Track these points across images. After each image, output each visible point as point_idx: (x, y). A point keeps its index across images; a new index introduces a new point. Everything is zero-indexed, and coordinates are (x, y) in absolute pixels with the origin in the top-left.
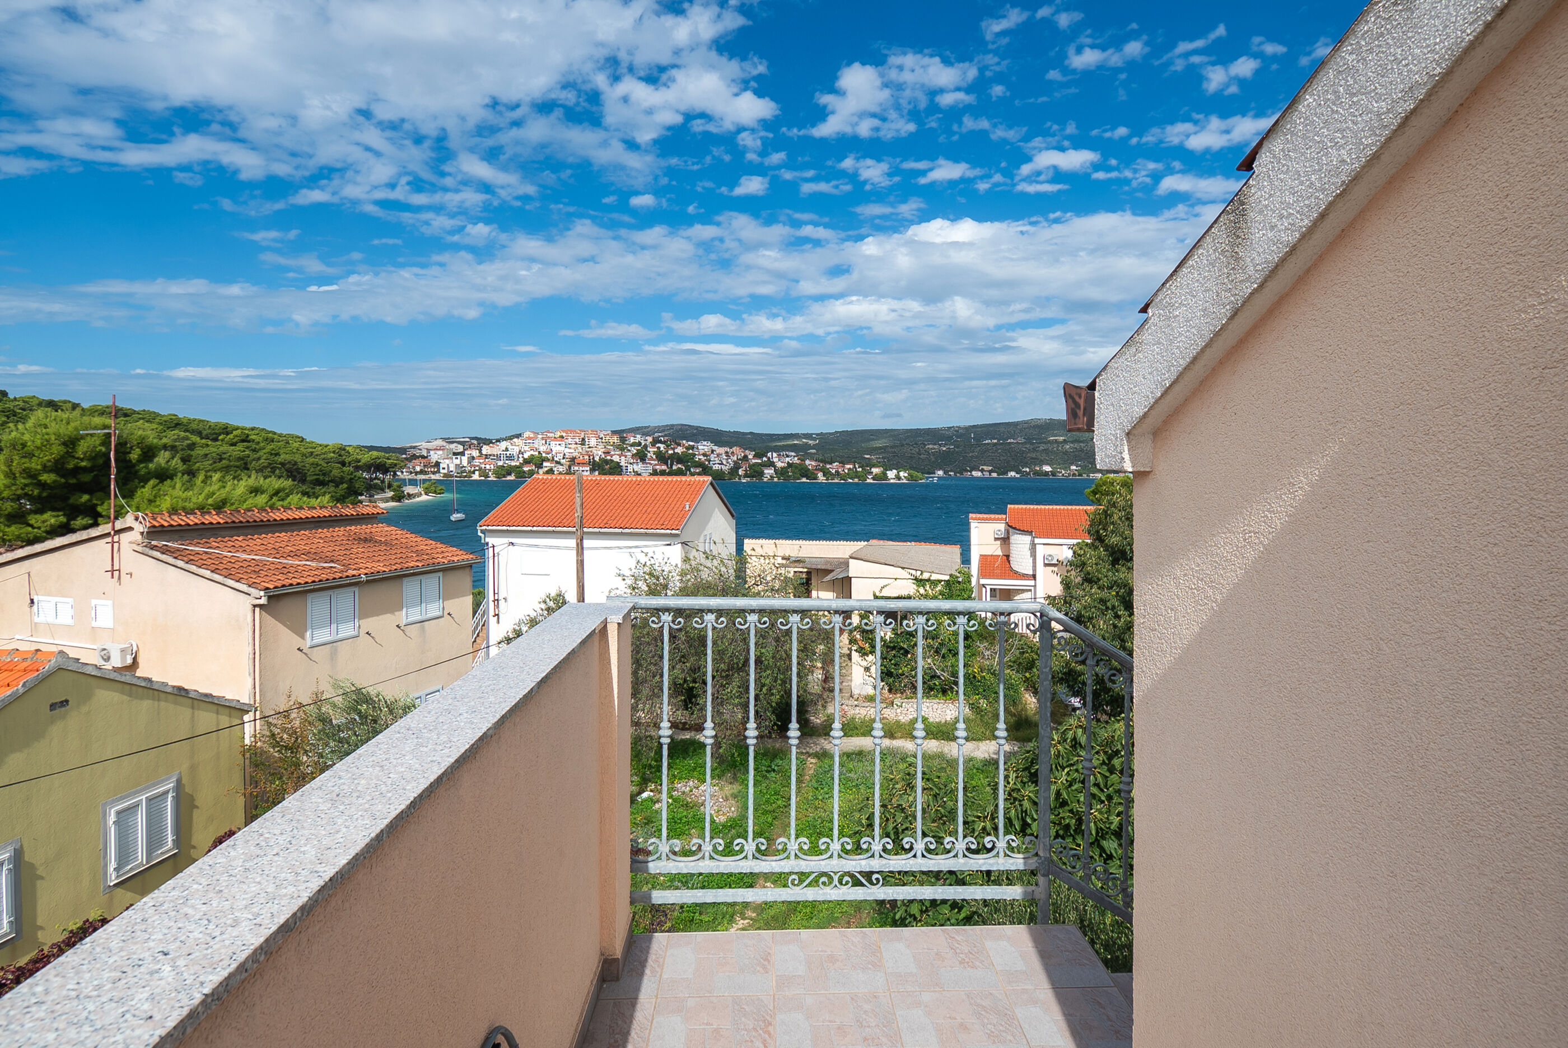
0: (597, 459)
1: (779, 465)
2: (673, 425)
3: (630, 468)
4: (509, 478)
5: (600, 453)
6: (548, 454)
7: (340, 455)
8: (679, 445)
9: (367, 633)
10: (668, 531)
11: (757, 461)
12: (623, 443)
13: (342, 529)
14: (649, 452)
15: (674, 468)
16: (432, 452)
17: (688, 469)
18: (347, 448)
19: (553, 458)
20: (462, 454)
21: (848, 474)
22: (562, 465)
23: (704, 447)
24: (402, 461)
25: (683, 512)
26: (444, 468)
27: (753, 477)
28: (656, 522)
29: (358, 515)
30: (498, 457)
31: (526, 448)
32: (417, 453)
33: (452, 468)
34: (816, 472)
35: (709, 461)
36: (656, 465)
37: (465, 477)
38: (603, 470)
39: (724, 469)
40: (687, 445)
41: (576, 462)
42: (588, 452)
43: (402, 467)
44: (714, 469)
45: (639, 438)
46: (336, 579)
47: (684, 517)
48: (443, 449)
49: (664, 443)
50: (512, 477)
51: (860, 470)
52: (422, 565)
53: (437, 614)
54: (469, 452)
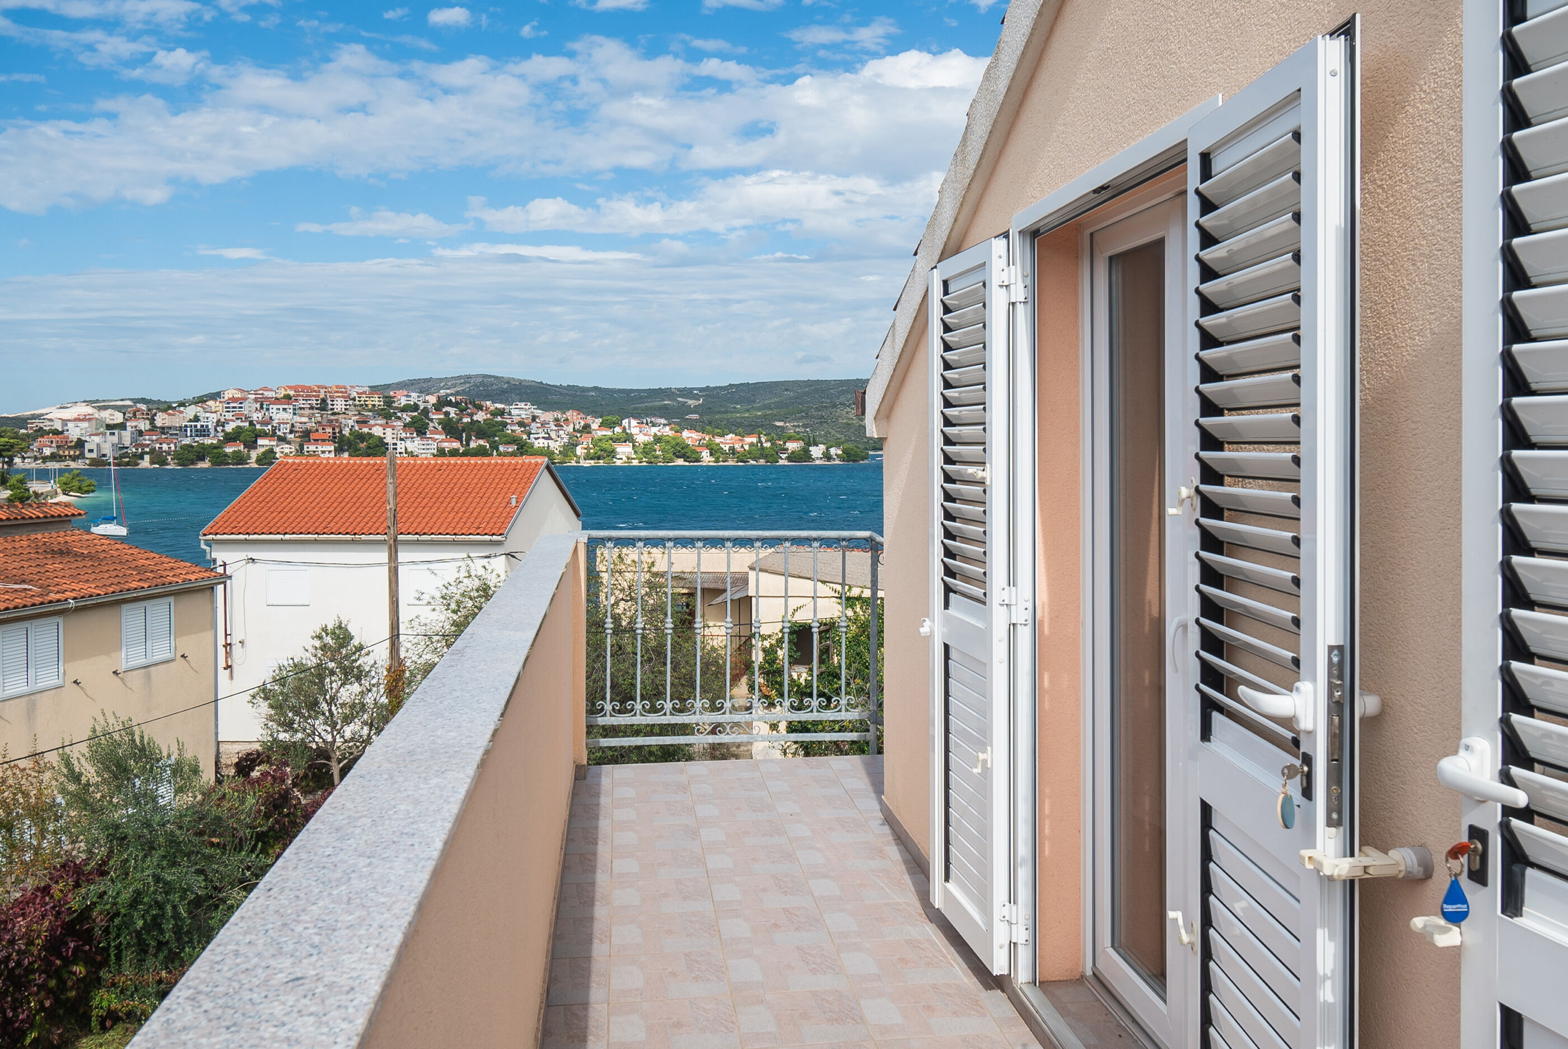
0: (346, 432)
1: (641, 439)
2: (469, 377)
3: (401, 447)
4: (201, 465)
5: (351, 423)
6: (266, 424)
8: (480, 408)
9: (75, 682)
10: (487, 538)
11: (604, 433)
12: (389, 407)
13: (24, 537)
14: (431, 420)
15: (473, 445)
16: (70, 425)
17: (495, 446)
19: (274, 431)
20: (122, 426)
21: (750, 452)
22: (289, 443)
23: (521, 410)
24: (23, 440)
25: (508, 509)
26: (91, 451)
27: (599, 458)
28: (468, 524)
29: (45, 517)
30: (183, 429)
31: (229, 416)
32: (46, 425)
33: (107, 450)
34: (698, 450)
35: (529, 434)
36: (443, 441)
37: (128, 464)
38: (357, 450)
39: (556, 446)
40: (492, 408)
41: (312, 436)
42: (331, 421)
43: (22, 449)
44: (536, 445)
45: (414, 397)
46: (34, 605)
47: (509, 516)
48: (90, 420)
49: (456, 405)
50: (205, 464)
51: (768, 445)
52: (146, 586)
53: (167, 655)
54: (134, 424)
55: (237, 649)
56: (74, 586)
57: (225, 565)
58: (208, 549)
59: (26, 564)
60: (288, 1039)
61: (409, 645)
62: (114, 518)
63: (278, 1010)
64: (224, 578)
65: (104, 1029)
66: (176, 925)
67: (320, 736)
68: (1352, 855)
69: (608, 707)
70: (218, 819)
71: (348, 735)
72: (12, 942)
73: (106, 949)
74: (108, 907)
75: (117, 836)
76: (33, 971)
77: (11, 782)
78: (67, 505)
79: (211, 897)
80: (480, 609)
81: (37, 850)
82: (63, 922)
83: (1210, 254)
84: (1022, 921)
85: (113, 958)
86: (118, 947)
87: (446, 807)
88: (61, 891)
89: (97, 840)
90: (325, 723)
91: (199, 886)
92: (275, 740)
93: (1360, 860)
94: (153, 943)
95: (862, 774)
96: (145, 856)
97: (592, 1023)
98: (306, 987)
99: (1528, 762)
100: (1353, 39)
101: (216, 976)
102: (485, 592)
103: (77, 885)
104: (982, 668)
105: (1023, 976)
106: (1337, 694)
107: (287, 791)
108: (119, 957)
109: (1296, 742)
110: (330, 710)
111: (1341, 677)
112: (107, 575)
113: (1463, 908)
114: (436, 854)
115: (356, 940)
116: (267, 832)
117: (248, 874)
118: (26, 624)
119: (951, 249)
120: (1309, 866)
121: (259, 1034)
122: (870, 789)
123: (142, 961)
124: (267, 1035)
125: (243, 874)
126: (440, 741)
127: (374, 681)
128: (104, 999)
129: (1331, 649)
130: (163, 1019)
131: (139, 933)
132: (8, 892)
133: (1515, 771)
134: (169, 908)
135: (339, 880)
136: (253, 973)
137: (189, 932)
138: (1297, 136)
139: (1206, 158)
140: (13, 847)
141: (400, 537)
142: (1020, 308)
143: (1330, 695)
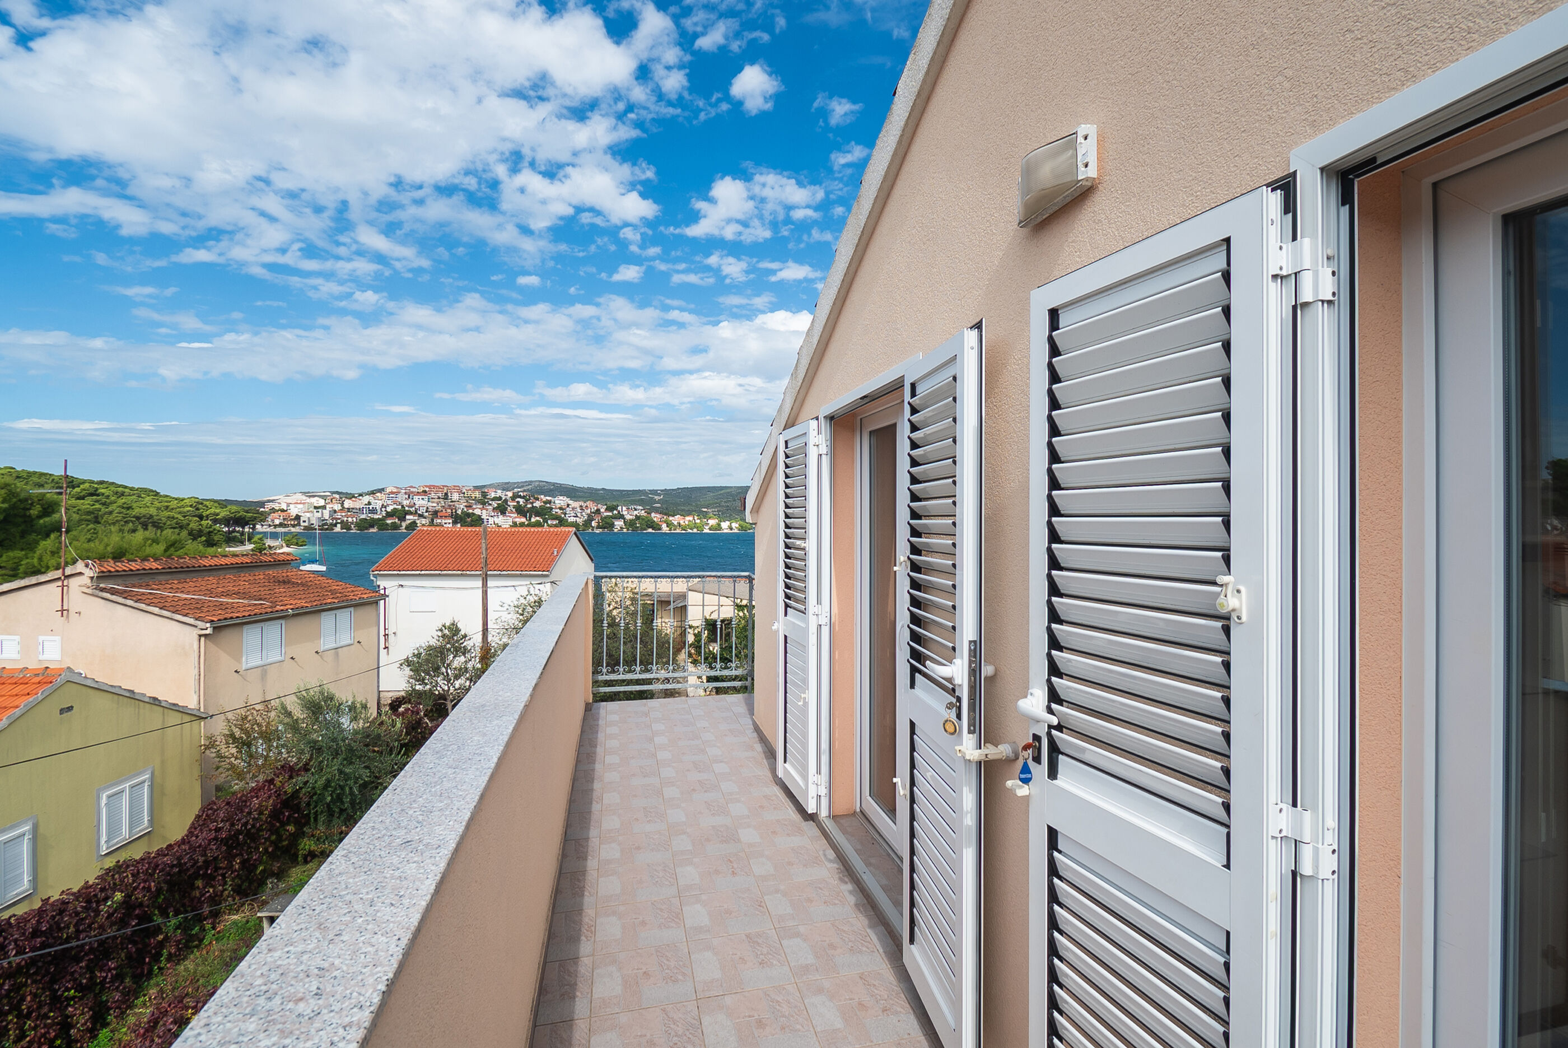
0: (459, 512)
1: (628, 517)
2: (532, 481)
3: (491, 520)
4: (372, 530)
5: (462, 507)
6: (412, 507)
7: (198, 509)
8: (537, 499)
9: (292, 658)
10: (540, 573)
11: (608, 513)
12: (485, 498)
13: (261, 573)
14: (509, 505)
15: (533, 520)
16: (292, 506)
17: (546, 521)
18: (205, 503)
19: (416, 511)
20: (324, 507)
21: (688, 525)
22: (425, 518)
23: (560, 501)
24: (262, 515)
25: (552, 556)
26: (304, 521)
27: (605, 527)
28: (529, 565)
29: (275, 561)
30: (361, 510)
31: (389, 502)
32: (276, 506)
33: (314, 521)
34: (660, 523)
35: (565, 514)
36: (516, 517)
37: (327, 529)
38: (465, 522)
39: (580, 521)
40: (544, 500)
41: (439, 514)
42: (450, 506)
43: (261, 520)
44: (569, 520)
45: (499, 493)
46: (266, 613)
47: (553, 561)
48: (304, 503)
49: (523, 497)
50: (374, 530)
51: (698, 521)
52: (336, 601)
53: (349, 642)
54: (331, 506)
55: (391, 637)
56: (292, 602)
57: (385, 588)
58: (375, 579)
59: (262, 589)
60: (400, 877)
61: (494, 634)
62: (317, 561)
63: (395, 860)
64: (385, 596)
65: (306, 862)
66: (351, 799)
67: (440, 687)
68: (980, 748)
69: (604, 670)
70: (379, 735)
71: (457, 686)
72: (250, 813)
73: (308, 815)
74: (309, 789)
75: (317, 748)
76: (262, 830)
77: (250, 718)
78: (288, 554)
79: (373, 782)
80: (535, 612)
81: (266, 757)
82: (281, 800)
83: (916, 435)
84: (823, 783)
85: (312, 819)
86: (316, 813)
87: (501, 737)
88: (281, 782)
89: (303, 750)
90: (444, 680)
91: (365, 775)
92: (414, 690)
93: (984, 751)
94: (337, 810)
95: (743, 704)
96: (333, 758)
97: (590, 849)
98: (413, 846)
99: (1060, 702)
100: (981, 331)
101: (361, 842)
102: (539, 603)
103: (291, 777)
104: (804, 648)
105: (824, 813)
106: (973, 665)
107: (421, 719)
108: (316, 820)
109: (954, 690)
110: (447, 672)
111: (975, 657)
112: (312, 595)
113: (1029, 776)
114: (493, 765)
115: (443, 818)
116: (408, 743)
117: (396, 767)
118: (262, 624)
119: (789, 424)
120: (959, 755)
121: (384, 875)
122: (747, 712)
123: (330, 821)
124: (388, 875)
125: (393, 767)
126: (500, 698)
127: (473, 655)
128: (307, 844)
129: (970, 642)
130: (327, 869)
131: (328, 805)
132: (248, 783)
133: (1054, 706)
134: (347, 789)
135: (436, 782)
136: (383, 839)
137: (360, 803)
138: (955, 378)
139: (913, 386)
140: (251, 756)
141: (489, 573)
142: (824, 457)
143: (970, 666)
